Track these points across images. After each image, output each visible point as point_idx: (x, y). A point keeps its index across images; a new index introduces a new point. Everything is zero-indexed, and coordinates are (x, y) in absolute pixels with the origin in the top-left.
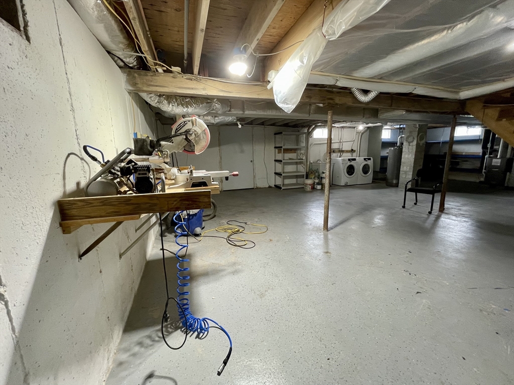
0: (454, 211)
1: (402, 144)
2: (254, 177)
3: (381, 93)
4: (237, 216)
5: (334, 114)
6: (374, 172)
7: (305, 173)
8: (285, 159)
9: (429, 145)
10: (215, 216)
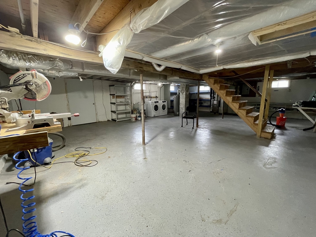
0: (202, 126)
1: (179, 94)
2: (97, 114)
3: (167, 67)
4: (84, 144)
5: (143, 76)
6: (168, 108)
7: (131, 111)
8: (118, 102)
9: (191, 95)
10: (64, 146)
